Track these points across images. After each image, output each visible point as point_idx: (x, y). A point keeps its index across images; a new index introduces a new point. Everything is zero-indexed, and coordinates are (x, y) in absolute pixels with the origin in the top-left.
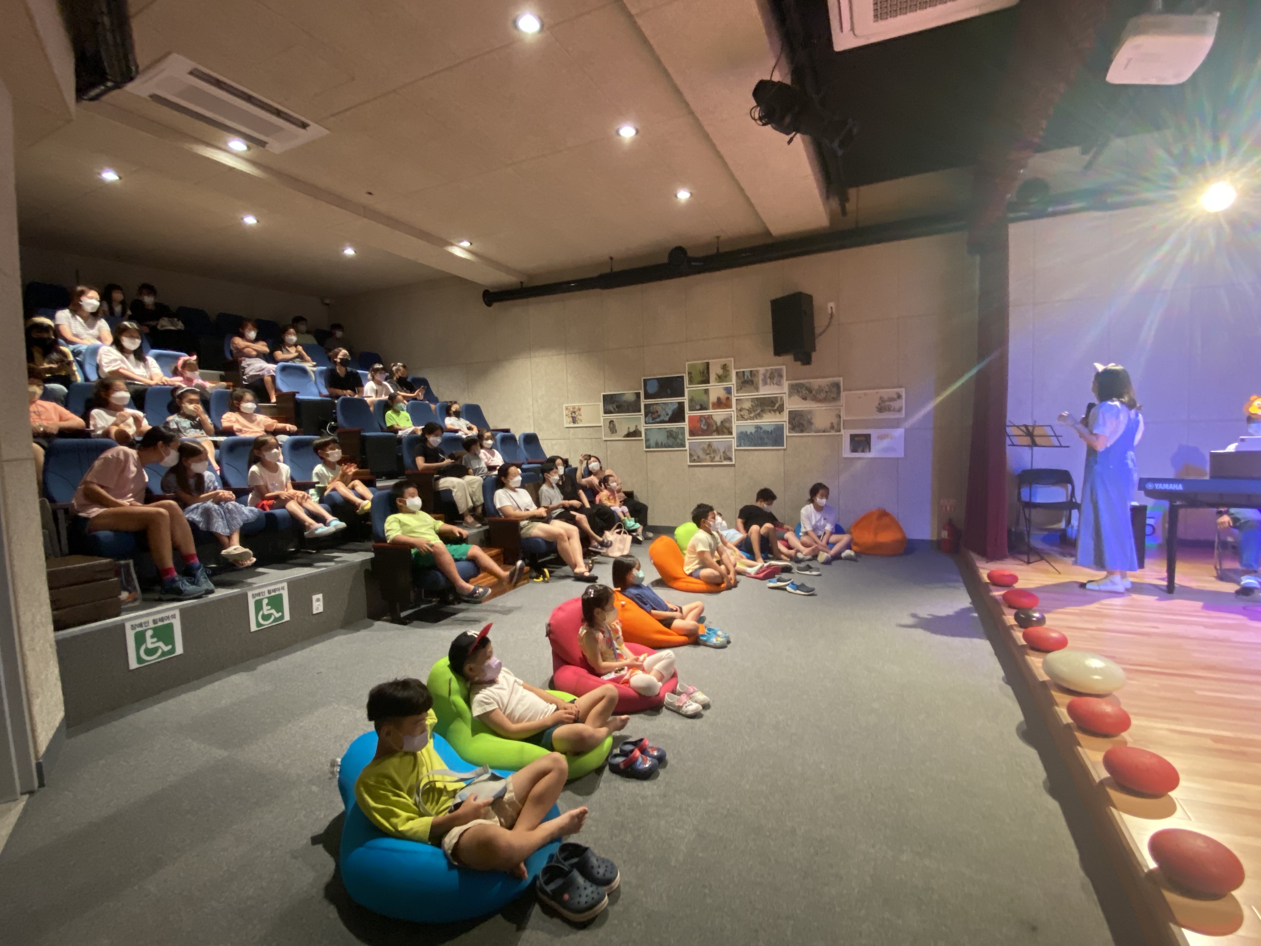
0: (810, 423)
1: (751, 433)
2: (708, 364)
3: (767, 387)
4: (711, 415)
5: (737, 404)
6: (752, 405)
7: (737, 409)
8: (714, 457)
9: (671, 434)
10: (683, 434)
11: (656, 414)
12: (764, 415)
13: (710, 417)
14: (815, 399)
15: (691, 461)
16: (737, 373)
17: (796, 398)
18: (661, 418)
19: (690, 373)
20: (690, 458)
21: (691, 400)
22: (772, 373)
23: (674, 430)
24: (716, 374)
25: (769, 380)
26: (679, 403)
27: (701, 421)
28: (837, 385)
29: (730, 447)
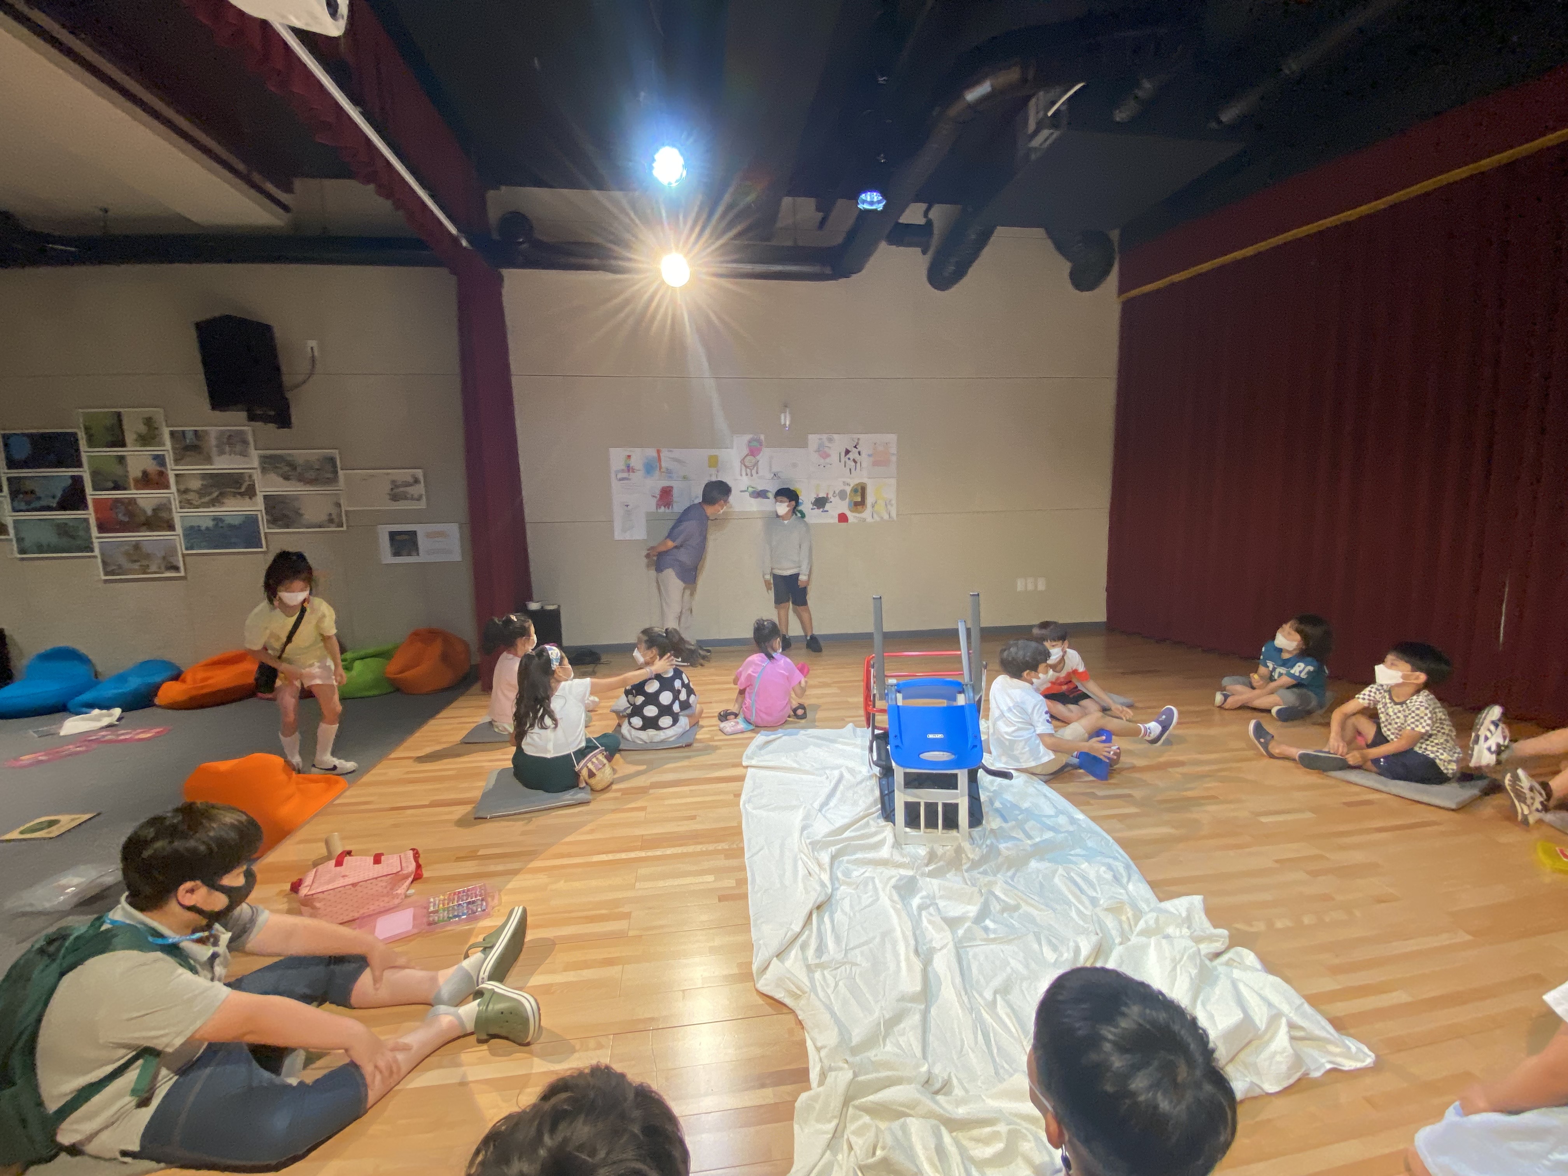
0: (298, 514)
1: (207, 529)
2: (119, 415)
3: (226, 457)
4: (134, 499)
5: (177, 483)
6: (202, 485)
7: (178, 491)
8: (148, 566)
9: (63, 529)
10: (88, 529)
11: (33, 495)
12: (226, 501)
13: (132, 501)
14: (301, 479)
15: (106, 574)
16: (172, 434)
17: (273, 477)
18: (43, 503)
19: (87, 429)
20: (104, 568)
21: (95, 474)
22: (230, 436)
23: (69, 523)
24: (137, 433)
25: (227, 449)
26: (72, 477)
27: (117, 507)
28: (332, 460)
29: (173, 551)
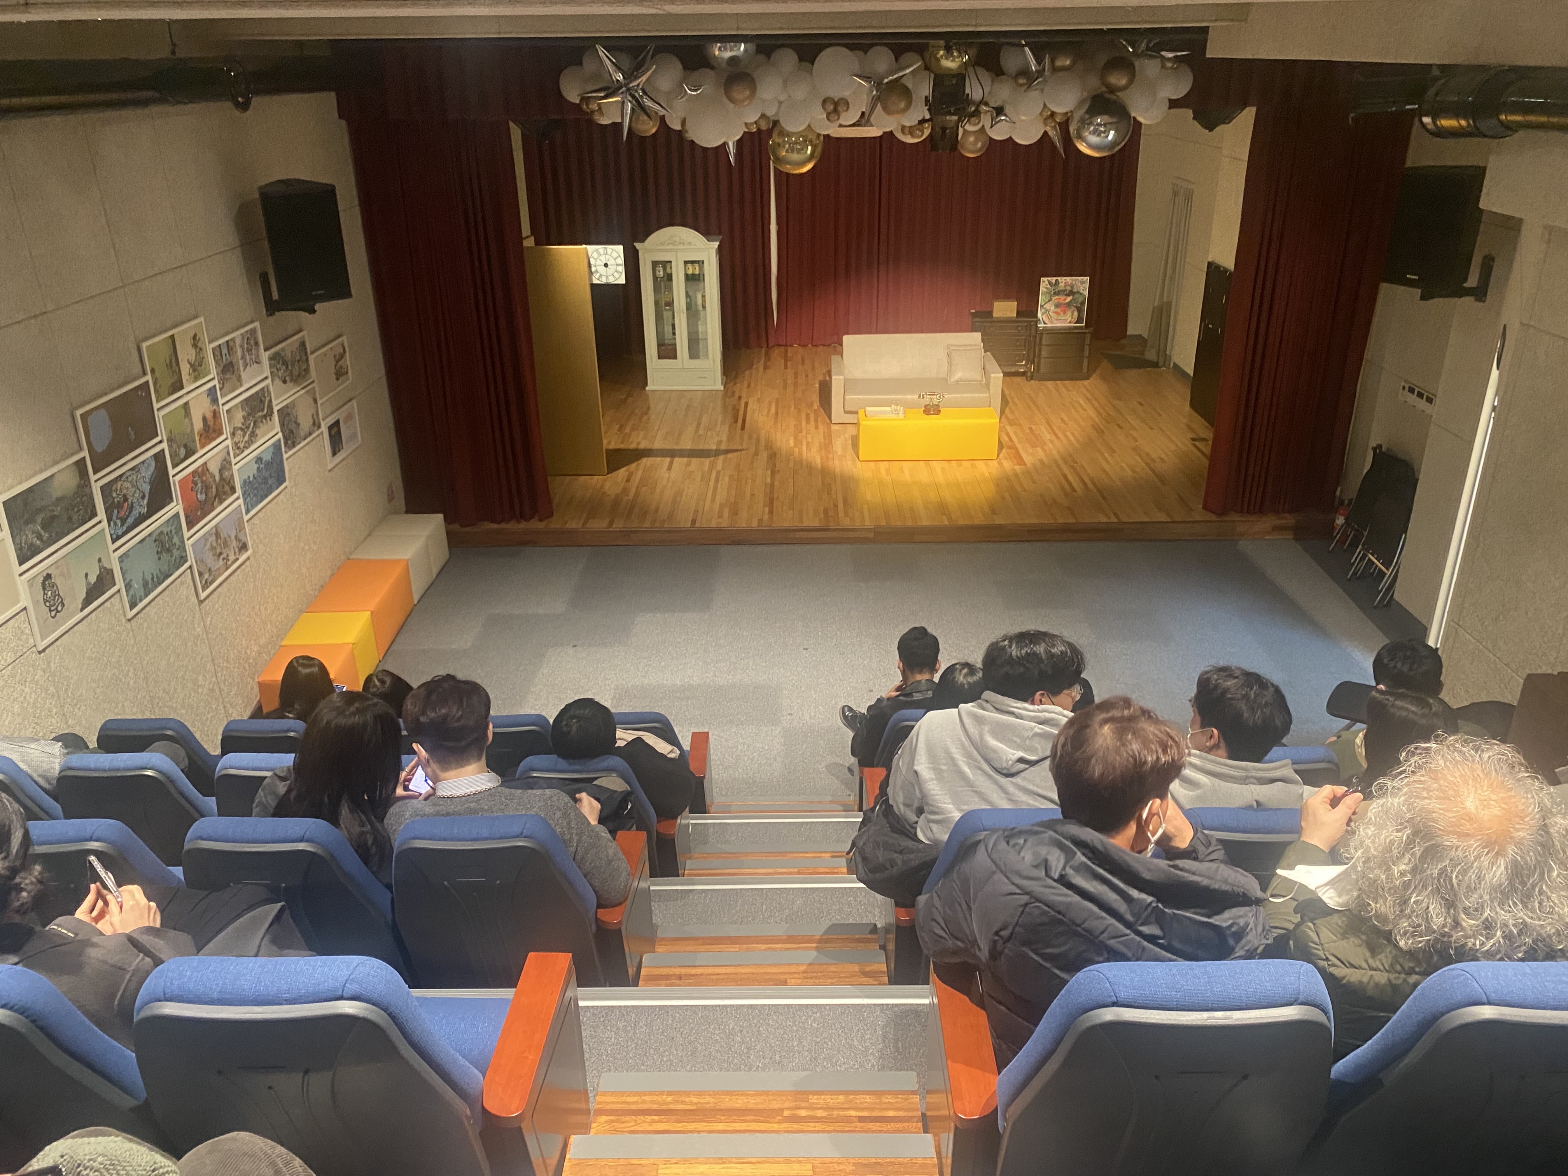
0: (297, 424)
1: (254, 476)
2: (173, 340)
3: (249, 371)
4: (205, 463)
5: (228, 421)
6: (244, 417)
7: (230, 432)
8: (228, 555)
9: (160, 543)
10: (180, 530)
11: (126, 505)
12: (258, 431)
13: (204, 467)
14: (293, 379)
15: (203, 589)
16: (213, 352)
18: (135, 513)
19: (153, 372)
20: (200, 582)
21: (170, 440)
22: (248, 339)
23: (165, 530)
24: (189, 362)
25: (248, 357)
27: (196, 484)
28: (304, 346)
